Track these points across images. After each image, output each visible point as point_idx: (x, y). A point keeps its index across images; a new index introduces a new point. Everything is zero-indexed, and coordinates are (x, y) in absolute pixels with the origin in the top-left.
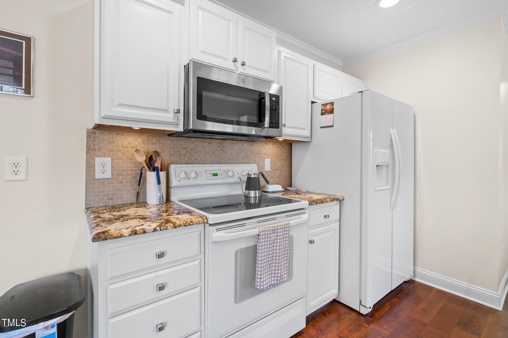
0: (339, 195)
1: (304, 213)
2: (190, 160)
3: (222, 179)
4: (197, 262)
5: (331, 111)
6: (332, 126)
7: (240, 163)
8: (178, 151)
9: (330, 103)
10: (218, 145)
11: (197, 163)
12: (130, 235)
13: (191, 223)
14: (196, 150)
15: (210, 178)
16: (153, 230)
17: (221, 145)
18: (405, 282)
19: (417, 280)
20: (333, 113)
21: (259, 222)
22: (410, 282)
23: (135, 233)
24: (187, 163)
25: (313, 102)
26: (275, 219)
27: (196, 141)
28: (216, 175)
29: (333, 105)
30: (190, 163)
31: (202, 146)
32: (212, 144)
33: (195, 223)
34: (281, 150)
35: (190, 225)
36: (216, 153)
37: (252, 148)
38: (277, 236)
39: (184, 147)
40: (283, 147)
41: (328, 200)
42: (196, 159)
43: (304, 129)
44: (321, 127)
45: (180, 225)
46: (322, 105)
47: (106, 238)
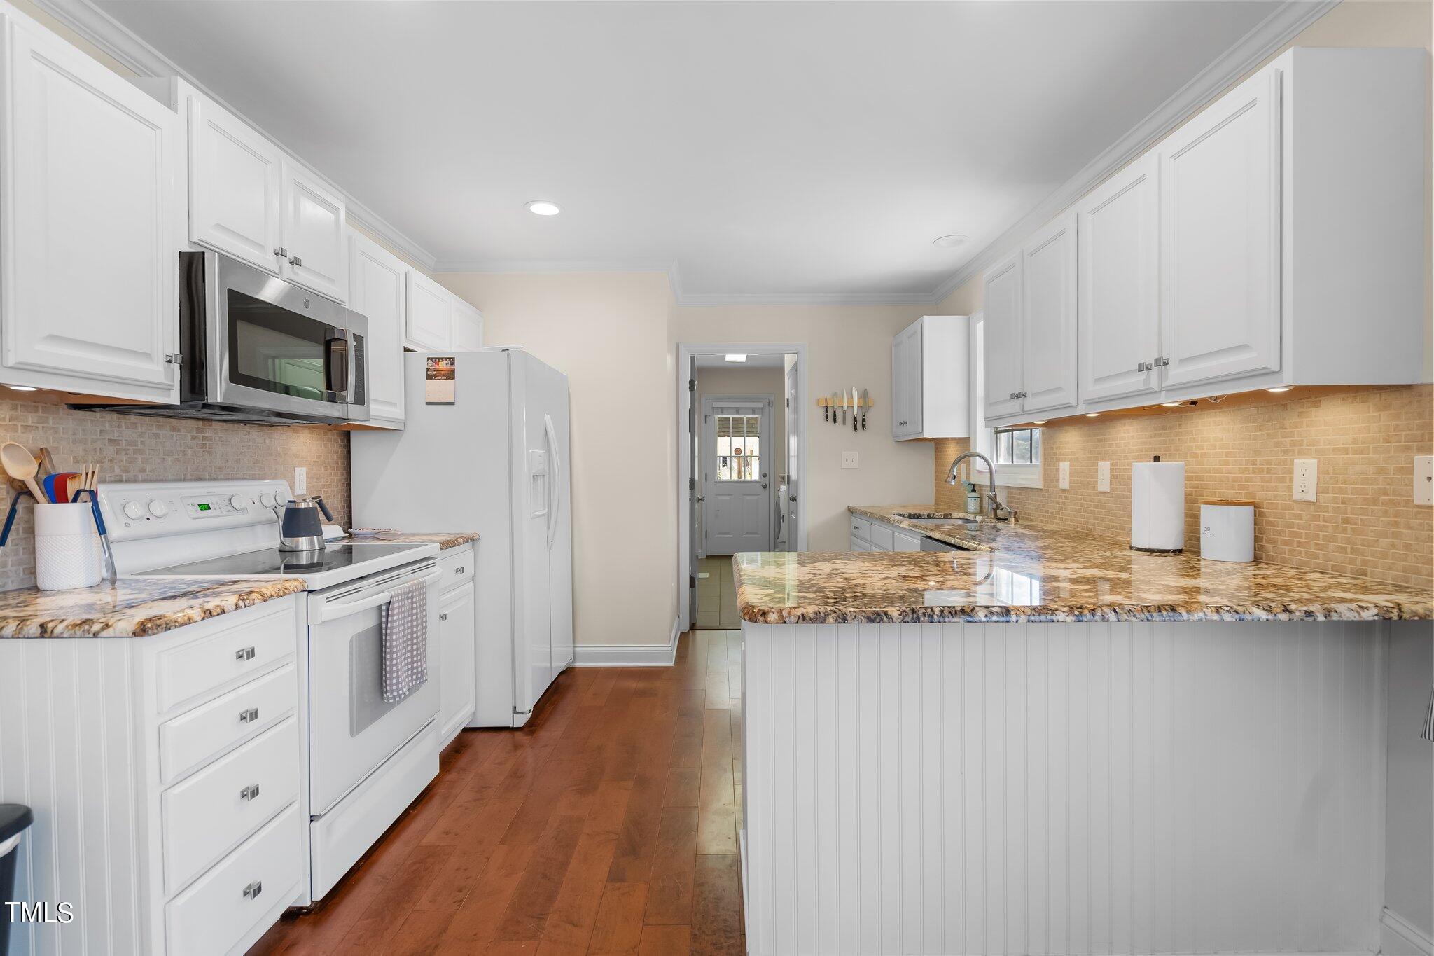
0: (469, 531)
1: (432, 565)
2: (127, 471)
3: (222, 516)
4: (292, 667)
5: (450, 375)
6: (453, 404)
7: (243, 479)
8: (95, 449)
9: (446, 359)
10: (195, 434)
11: (145, 481)
12: (203, 619)
13: (287, 591)
14: (140, 446)
15: (195, 515)
16: (234, 607)
17: (201, 435)
18: (562, 673)
19: (578, 664)
20: (454, 379)
21: (379, 583)
22: (567, 672)
23: (208, 614)
24: (120, 481)
25: (406, 350)
26: (397, 577)
27: (141, 424)
28: (207, 507)
29: (452, 364)
30: (127, 481)
31: (156, 436)
32: (179, 431)
33: (291, 590)
34: (325, 445)
35: (285, 594)
36: (189, 452)
37: (268, 442)
38: (412, 603)
39: (112, 438)
40: (330, 440)
41: (461, 540)
42: (143, 470)
43: (394, 404)
44: (427, 403)
45: (272, 596)
46: (428, 359)
47: (169, 626)
